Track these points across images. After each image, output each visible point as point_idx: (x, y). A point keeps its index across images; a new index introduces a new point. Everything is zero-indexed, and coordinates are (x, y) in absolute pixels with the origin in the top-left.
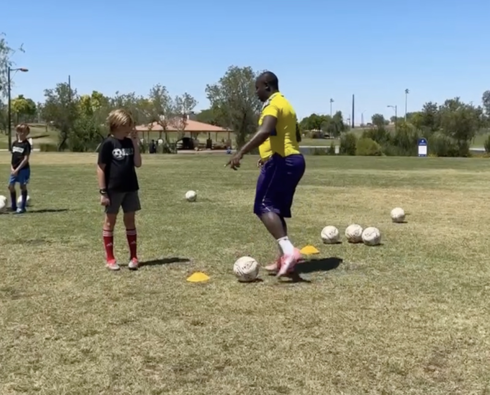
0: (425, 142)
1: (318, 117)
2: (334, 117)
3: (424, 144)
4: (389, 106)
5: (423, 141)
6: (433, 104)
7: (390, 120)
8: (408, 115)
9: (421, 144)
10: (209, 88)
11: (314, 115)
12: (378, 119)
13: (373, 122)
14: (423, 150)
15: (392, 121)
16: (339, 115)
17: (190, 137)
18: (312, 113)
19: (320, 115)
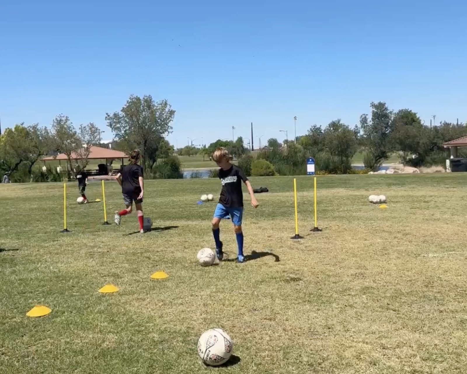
0: (312, 161)
1: (222, 142)
2: (236, 142)
3: (312, 162)
4: (281, 131)
5: (311, 160)
6: (318, 126)
7: (283, 143)
8: (297, 139)
9: (309, 162)
10: (108, 117)
11: (219, 140)
12: (273, 143)
13: (269, 145)
14: (311, 168)
15: (285, 143)
16: (240, 140)
17: (105, 163)
18: (218, 139)
19: (224, 140)
